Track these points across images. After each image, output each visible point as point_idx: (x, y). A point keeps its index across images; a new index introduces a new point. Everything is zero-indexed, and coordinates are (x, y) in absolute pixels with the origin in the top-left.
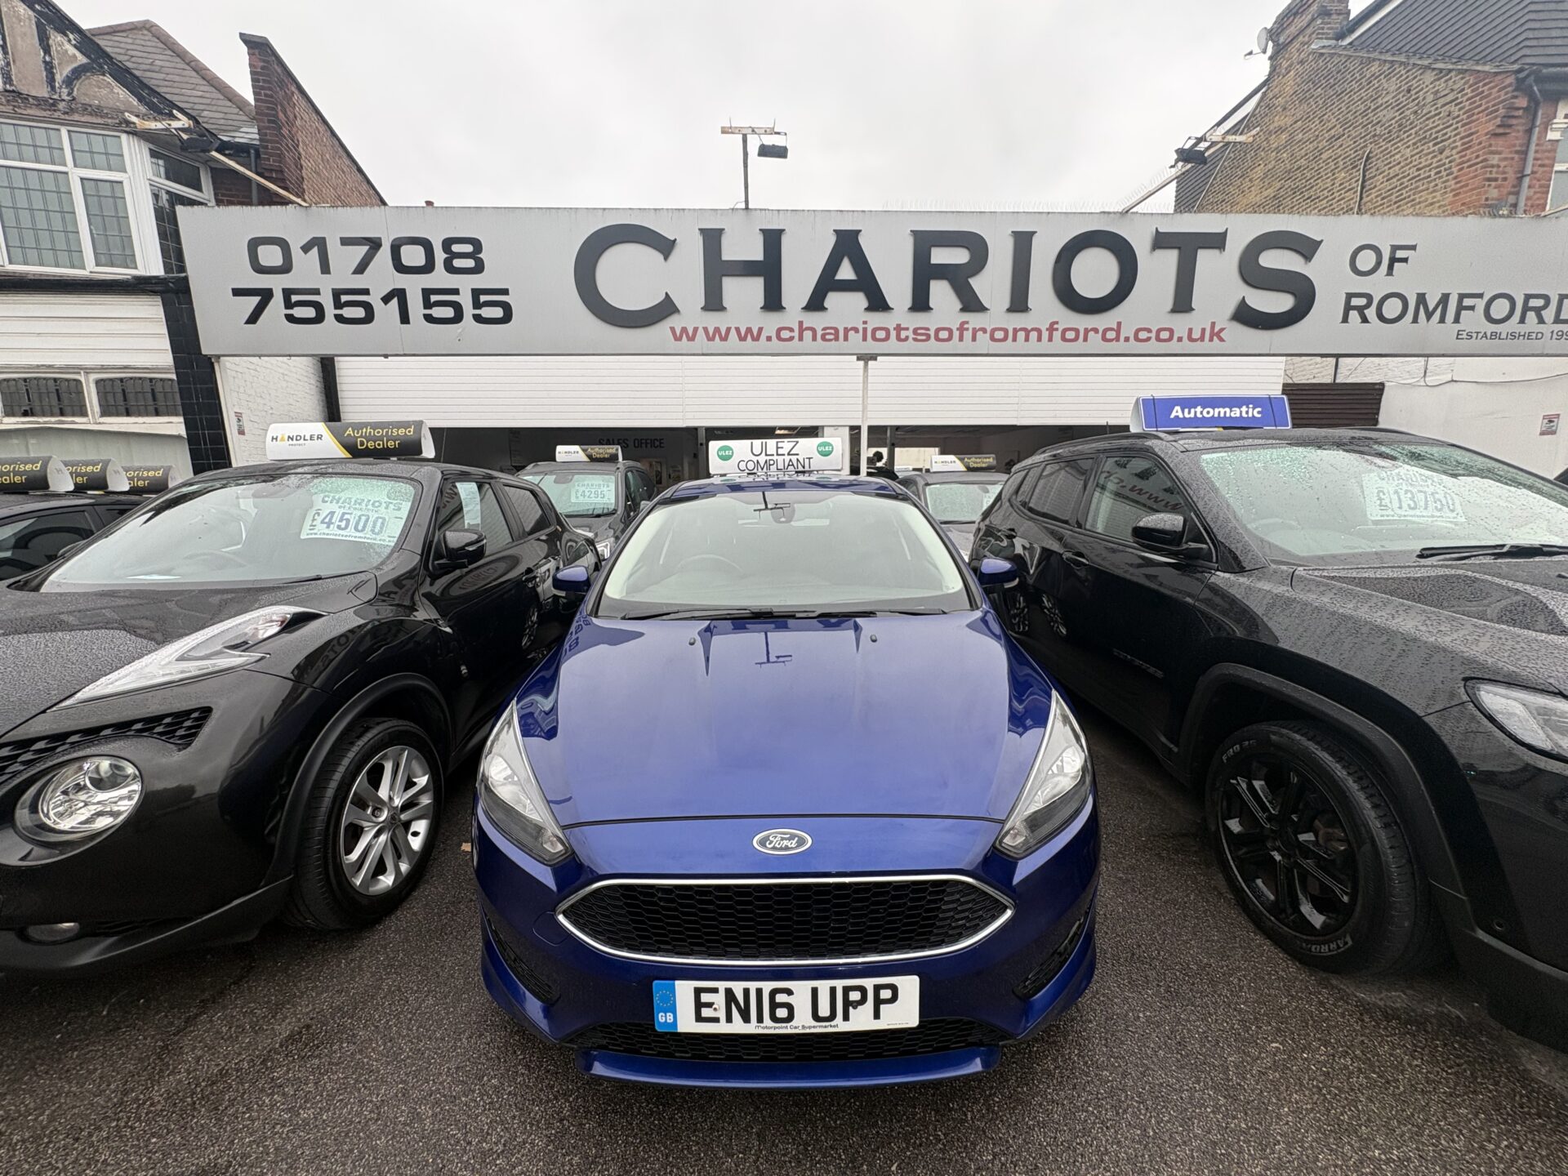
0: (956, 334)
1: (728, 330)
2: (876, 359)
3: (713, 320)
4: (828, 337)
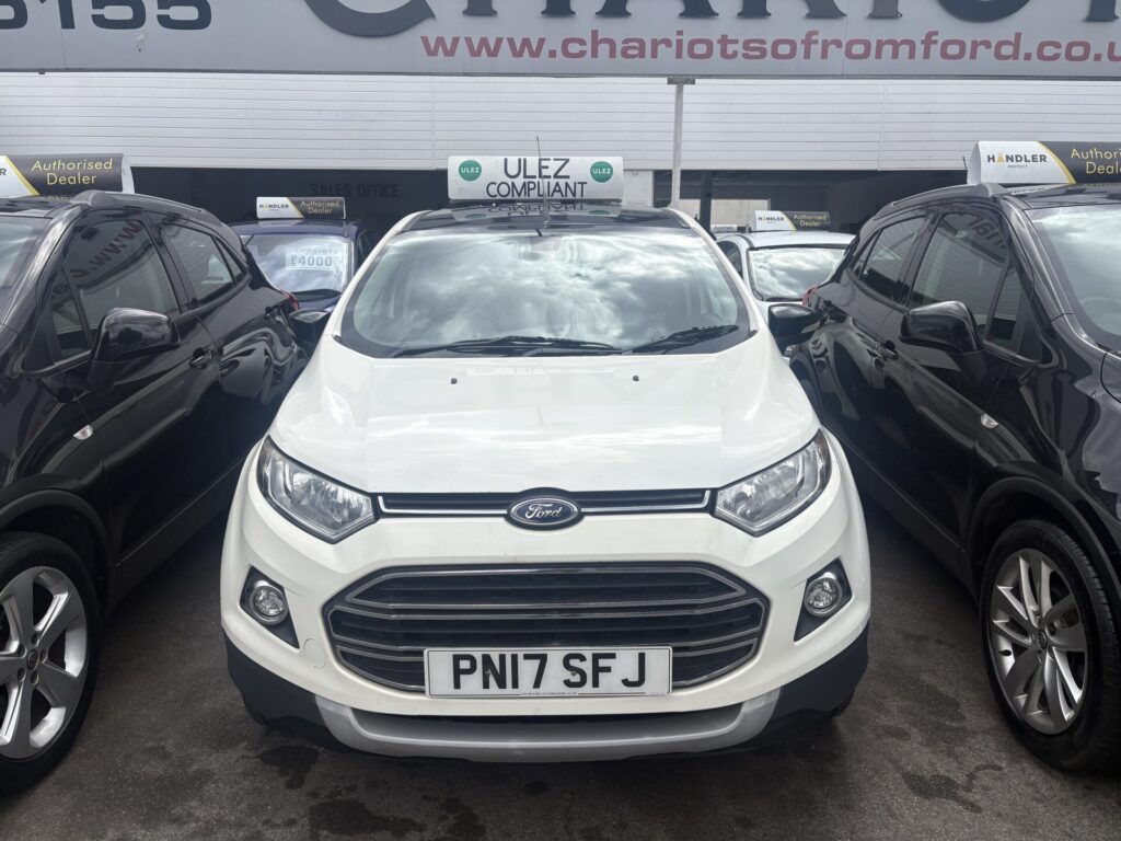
0: (801, 49)
1: (499, 41)
2: (693, 83)
3: (479, 28)
4: (630, 52)
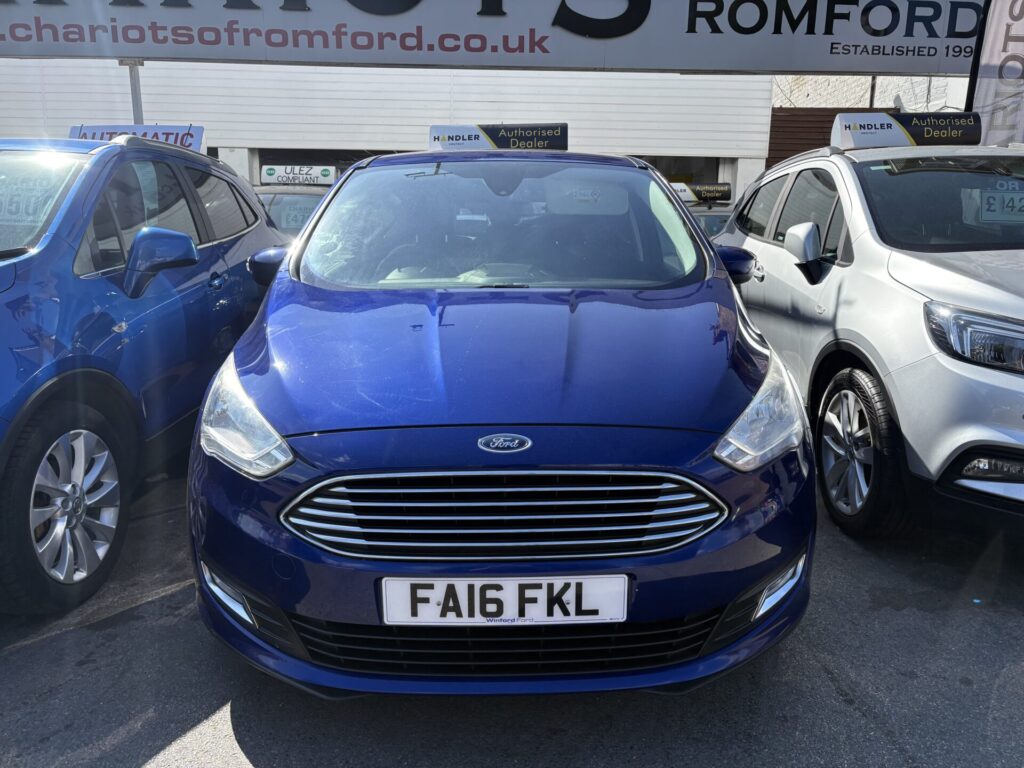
0: (224, 36)
2: (142, 64)
4: (71, 36)
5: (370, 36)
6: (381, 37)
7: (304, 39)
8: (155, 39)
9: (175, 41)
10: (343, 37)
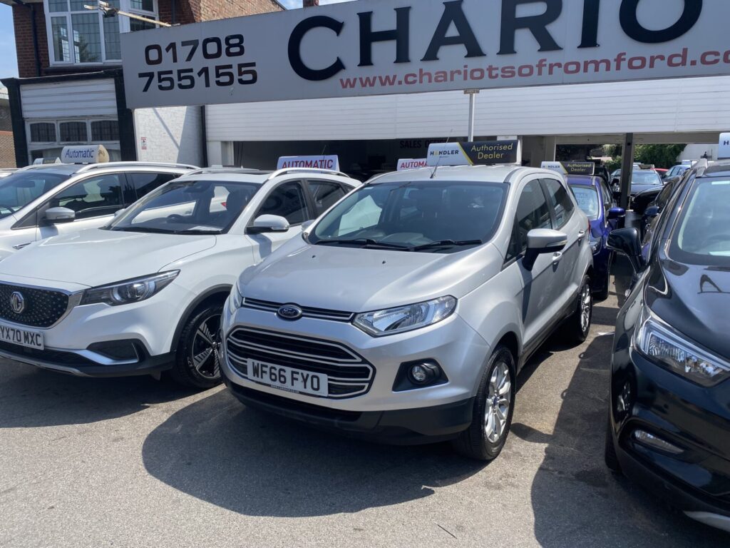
1: (375, 78)
2: (478, 92)
3: (366, 72)
4: (439, 79)
5: (643, 60)
6: (652, 59)
7: (591, 67)
8: (490, 76)
9: (503, 76)
10: (622, 62)
